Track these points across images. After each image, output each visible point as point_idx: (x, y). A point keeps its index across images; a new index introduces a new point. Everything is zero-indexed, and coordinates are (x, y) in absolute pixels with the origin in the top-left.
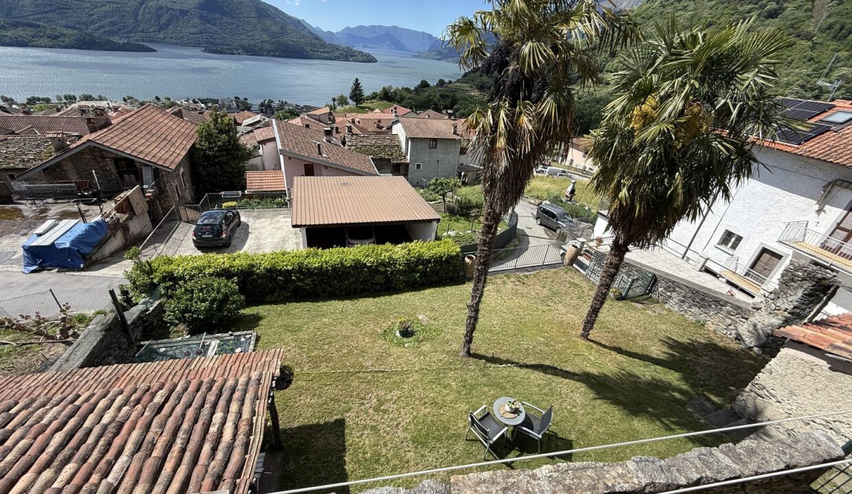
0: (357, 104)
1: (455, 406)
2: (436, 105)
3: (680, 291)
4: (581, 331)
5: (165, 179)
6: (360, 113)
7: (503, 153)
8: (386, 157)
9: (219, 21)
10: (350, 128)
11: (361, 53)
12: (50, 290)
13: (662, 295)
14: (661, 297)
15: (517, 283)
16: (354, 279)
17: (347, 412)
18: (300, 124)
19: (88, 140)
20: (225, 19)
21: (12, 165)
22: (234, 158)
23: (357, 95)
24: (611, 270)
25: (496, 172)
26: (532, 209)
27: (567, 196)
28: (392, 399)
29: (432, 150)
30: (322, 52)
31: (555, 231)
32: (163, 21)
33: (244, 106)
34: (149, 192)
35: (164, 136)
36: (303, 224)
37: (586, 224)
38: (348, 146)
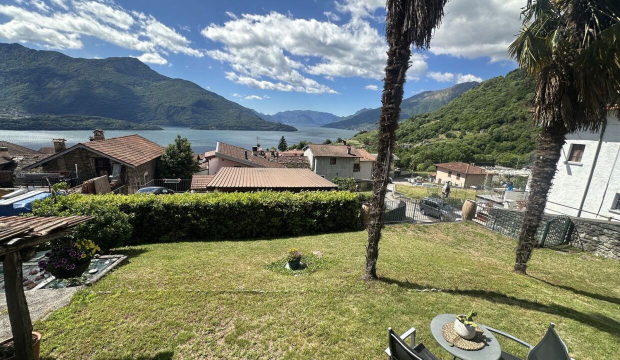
1: (358, 340)
3: (610, 232)
4: (514, 263)
5: (129, 174)
9: (203, 112)
10: (273, 153)
11: (287, 126)
13: (586, 242)
14: (585, 245)
16: (250, 220)
17: (183, 342)
19: (80, 144)
20: (206, 111)
22: (187, 169)
23: (283, 146)
24: (546, 169)
26: (416, 206)
27: (443, 193)
28: (258, 326)
29: (333, 165)
30: (263, 127)
32: (171, 113)
34: (113, 181)
35: (139, 150)
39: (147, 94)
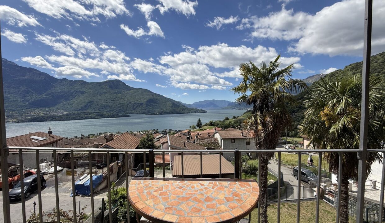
0: (199, 128)
2: (233, 126)
6: (200, 131)
7: (262, 131)
8: (213, 148)
9: (152, 105)
10: (197, 136)
11: (200, 110)
12: (79, 202)
15: (290, 209)
18: (177, 136)
19: (106, 145)
20: (154, 104)
23: (199, 125)
25: (260, 139)
26: (290, 171)
27: (309, 163)
29: (233, 143)
30: (186, 111)
31: (308, 183)
32: (135, 107)
33: (156, 132)
34: (120, 164)
35: (129, 143)
36: (177, 175)
37: (326, 178)
38: (196, 143)
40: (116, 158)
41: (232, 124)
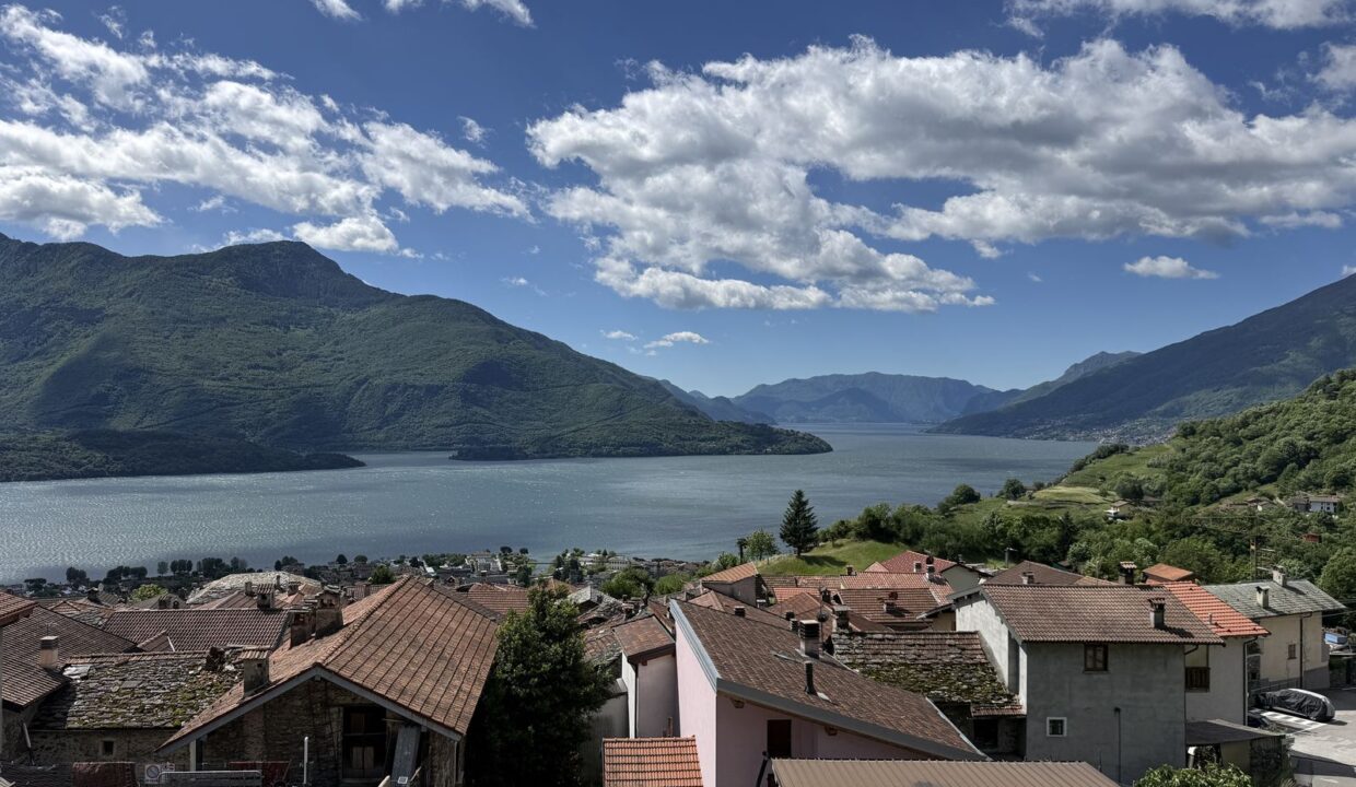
0: (799, 552)
5: (438, 757)
8: (955, 699)
9: (496, 399)
10: (843, 617)
11: (791, 433)
19: (316, 665)
20: (509, 394)
21: (120, 719)
22: (568, 703)
23: (800, 530)
29: (1095, 677)
30: (703, 440)
35: (438, 650)
39: (325, 350)
40: (370, 751)
41: (1012, 531)
